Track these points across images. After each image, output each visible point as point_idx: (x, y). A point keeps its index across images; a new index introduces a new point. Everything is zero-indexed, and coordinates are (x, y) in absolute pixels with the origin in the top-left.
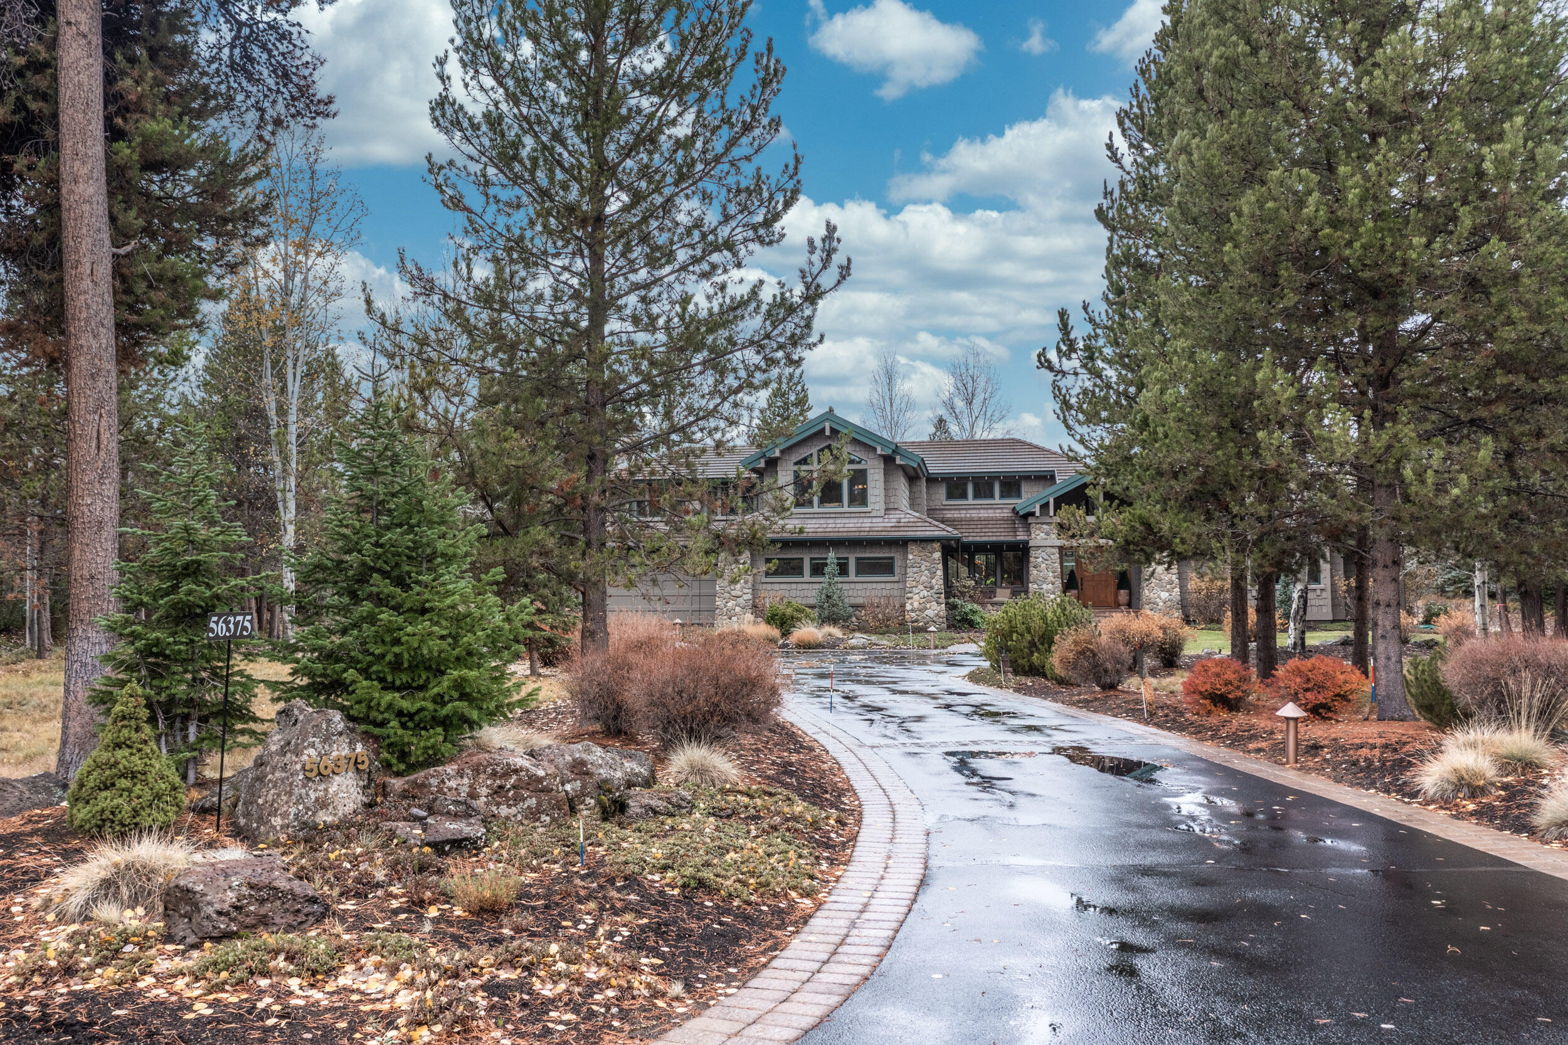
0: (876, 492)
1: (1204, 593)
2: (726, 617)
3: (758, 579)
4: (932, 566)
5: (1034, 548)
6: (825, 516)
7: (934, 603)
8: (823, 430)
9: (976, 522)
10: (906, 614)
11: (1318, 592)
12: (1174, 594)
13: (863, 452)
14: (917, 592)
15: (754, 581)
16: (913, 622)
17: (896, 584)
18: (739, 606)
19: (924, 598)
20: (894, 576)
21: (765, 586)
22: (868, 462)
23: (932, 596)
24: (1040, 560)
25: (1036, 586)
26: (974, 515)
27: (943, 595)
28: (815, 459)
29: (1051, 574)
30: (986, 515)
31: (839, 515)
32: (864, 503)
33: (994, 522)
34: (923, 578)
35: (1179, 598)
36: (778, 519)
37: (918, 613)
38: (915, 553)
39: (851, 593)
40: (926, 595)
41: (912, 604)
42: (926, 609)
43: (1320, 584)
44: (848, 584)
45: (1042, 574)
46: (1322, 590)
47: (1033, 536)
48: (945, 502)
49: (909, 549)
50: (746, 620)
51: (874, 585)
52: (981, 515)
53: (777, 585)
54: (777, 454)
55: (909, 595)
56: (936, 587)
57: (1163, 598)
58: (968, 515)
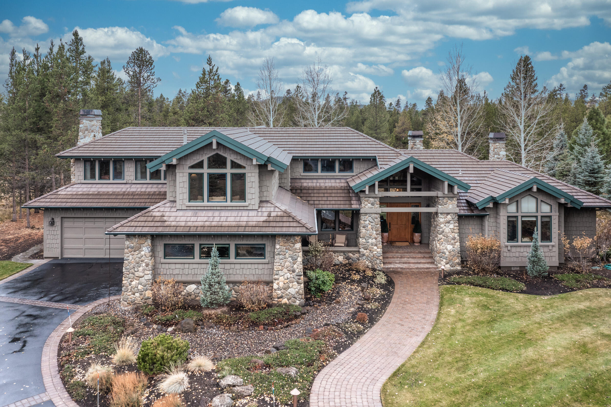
0: (253, 190)
1: (479, 251)
2: (130, 293)
3: (158, 259)
4: (295, 254)
5: (363, 215)
6: (212, 208)
7: (296, 283)
8: (211, 143)
9: (323, 191)
10: (274, 291)
11: (550, 248)
12: (456, 246)
13: (242, 160)
14: (282, 274)
15: (155, 262)
16: (278, 298)
17: (266, 265)
18: (141, 284)
19: (288, 279)
20: (265, 259)
21: (163, 266)
22: (247, 168)
23: (293, 278)
24: (368, 222)
25: (364, 240)
26: (322, 185)
27: (302, 277)
28: (206, 164)
29: (375, 232)
30: (330, 185)
31: (224, 208)
32: (243, 197)
33: (336, 191)
34: (287, 263)
35: (459, 249)
36: (175, 210)
37: (282, 291)
38: (281, 244)
39: (231, 272)
40: (289, 277)
41: (278, 284)
42: (289, 287)
43: (551, 242)
44: (229, 265)
45: (368, 232)
46: (553, 246)
47: (363, 205)
48: (303, 174)
49: (277, 241)
50: (147, 296)
51: (249, 266)
52: (327, 185)
53: (174, 265)
54: (174, 162)
55: (276, 277)
56: (297, 271)
57: (449, 249)
58: (318, 185)
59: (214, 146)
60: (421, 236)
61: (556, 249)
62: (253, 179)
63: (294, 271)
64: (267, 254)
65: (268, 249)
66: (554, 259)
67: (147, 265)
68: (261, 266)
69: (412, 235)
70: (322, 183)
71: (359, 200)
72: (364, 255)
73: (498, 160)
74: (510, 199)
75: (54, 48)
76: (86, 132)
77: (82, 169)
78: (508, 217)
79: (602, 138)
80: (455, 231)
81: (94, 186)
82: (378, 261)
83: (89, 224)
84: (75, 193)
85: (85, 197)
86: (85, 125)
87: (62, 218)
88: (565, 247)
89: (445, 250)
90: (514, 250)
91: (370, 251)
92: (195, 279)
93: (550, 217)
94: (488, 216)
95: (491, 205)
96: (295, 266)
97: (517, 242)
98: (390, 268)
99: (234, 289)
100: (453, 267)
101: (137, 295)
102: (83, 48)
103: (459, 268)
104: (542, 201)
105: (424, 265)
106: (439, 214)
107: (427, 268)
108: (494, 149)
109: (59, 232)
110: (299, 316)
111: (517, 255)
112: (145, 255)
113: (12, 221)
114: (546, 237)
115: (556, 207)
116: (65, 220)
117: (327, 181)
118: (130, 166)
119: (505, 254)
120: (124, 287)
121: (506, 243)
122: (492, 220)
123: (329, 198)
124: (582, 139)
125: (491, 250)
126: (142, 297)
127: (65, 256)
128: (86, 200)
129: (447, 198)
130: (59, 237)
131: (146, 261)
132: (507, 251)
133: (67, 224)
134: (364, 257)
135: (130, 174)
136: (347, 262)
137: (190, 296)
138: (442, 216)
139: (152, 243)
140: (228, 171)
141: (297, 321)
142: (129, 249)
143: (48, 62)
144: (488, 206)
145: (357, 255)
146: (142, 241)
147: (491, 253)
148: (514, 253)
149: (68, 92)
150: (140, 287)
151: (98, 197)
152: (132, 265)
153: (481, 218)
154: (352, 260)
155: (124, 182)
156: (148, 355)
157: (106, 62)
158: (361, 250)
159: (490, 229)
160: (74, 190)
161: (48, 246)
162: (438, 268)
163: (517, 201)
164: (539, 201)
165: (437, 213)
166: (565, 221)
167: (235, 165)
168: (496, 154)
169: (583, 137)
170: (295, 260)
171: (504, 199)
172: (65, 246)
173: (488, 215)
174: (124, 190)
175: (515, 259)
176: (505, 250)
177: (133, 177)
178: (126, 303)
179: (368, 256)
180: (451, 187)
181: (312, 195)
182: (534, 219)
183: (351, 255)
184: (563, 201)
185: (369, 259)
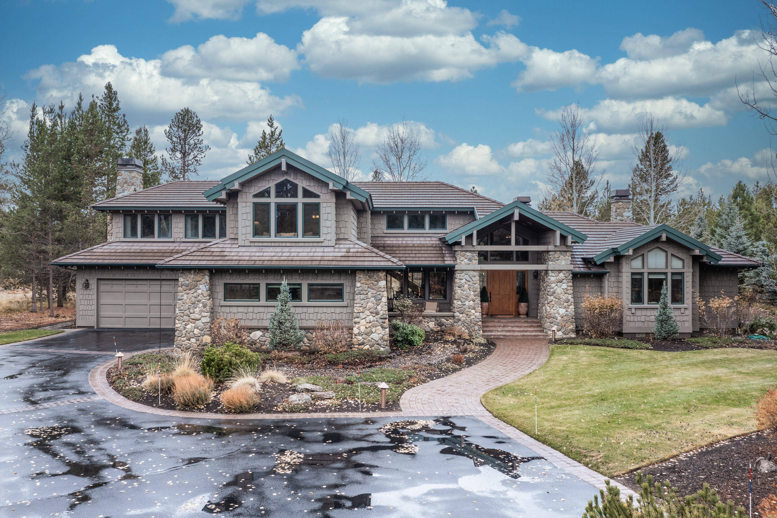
0: (328, 224)
1: (597, 311)
2: (185, 339)
3: (217, 302)
4: (378, 293)
5: (459, 272)
6: (280, 244)
7: (380, 327)
8: (280, 166)
9: (410, 249)
10: (354, 337)
11: (682, 311)
12: (569, 310)
13: (316, 188)
14: (364, 317)
15: (213, 304)
16: (359, 345)
17: (345, 309)
18: (197, 328)
19: (370, 322)
20: (343, 301)
21: (223, 309)
22: (321, 197)
23: (377, 321)
24: (464, 281)
25: (460, 303)
26: (409, 242)
27: (387, 320)
28: (273, 192)
29: (472, 293)
30: (419, 242)
31: (294, 244)
32: (317, 233)
33: (426, 249)
34: (370, 304)
35: (573, 313)
36: (237, 246)
37: (364, 336)
38: (362, 282)
39: (303, 316)
40: (372, 320)
41: (359, 328)
42: (372, 332)
43: (684, 304)
44: (301, 308)
45: (465, 293)
46: (685, 309)
47: (458, 261)
48: (386, 231)
49: (357, 278)
50: (204, 341)
51: (325, 310)
52: (414, 242)
53: (236, 308)
54: (236, 186)
55: (357, 320)
56: (381, 313)
57: (561, 313)
58: (404, 242)
59: (284, 168)
60: (528, 307)
61: (689, 312)
62: (328, 210)
63: (377, 313)
64: (346, 296)
65: (347, 290)
66: (687, 324)
67: (205, 306)
68: (338, 310)
69: (517, 306)
70: (409, 241)
71: (453, 255)
72: (459, 320)
73: (621, 222)
74: (634, 250)
75: (82, 102)
76: (125, 185)
77: (121, 225)
78: (633, 274)
79: (750, 219)
80: (568, 291)
81: (136, 244)
82: (476, 328)
83: (130, 287)
84: (113, 251)
85: (126, 254)
86: (123, 176)
87: (98, 279)
88: (700, 309)
89: (557, 315)
90: (639, 313)
91: (467, 315)
92: (260, 324)
93: (682, 274)
94: (608, 274)
95: (612, 259)
96: (379, 308)
97: (643, 304)
98: (491, 335)
99: (306, 336)
100: (566, 334)
101: (193, 340)
102: (118, 104)
103: (573, 335)
104: (672, 255)
105: (531, 332)
106: (550, 272)
107: (535, 336)
108: (616, 209)
109: (95, 297)
110: (384, 358)
111: (643, 319)
112: (202, 294)
113: (32, 312)
114: (677, 297)
115: (689, 262)
116: (102, 282)
117: (415, 239)
118: (178, 221)
119: (628, 318)
120: (178, 332)
121: (630, 306)
122: (613, 279)
123: (417, 255)
124: (726, 220)
125: (612, 310)
126: (198, 343)
127: (101, 326)
128: (126, 258)
129: (559, 253)
130: (95, 302)
131: (203, 301)
132: (630, 315)
133: (104, 287)
134: (460, 323)
135: (179, 230)
136: (439, 328)
137: (255, 344)
138: (553, 274)
139: (210, 279)
140: (300, 200)
141: (382, 363)
142: (183, 287)
143: (76, 119)
144: (608, 261)
145: (451, 321)
146: (198, 277)
147: (611, 313)
148: (639, 317)
149: (100, 152)
150: (196, 331)
151: (142, 254)
152: (187, 305)
153: (600, 277)
154: (445, 326)
155: (172, 240)
156: (213, 360)
157: (143, 130)
158: (455, 314)
159: (610, 291)
160: (112, 247)
161: (81, 313)
162: (547, 336)
163: (643, 255)
164: (669, 255)
165: (547, 271)
166: (701, 285)
167: (307, 193)
168: (618, 215)
169: (727, 217)
170: (378, 301)
171: (627, 250)
172: (102, 314)
173: (609, 272)
174: (171, 248)
175: (640, 324)
176: (629, 313)
177: (182, 235)
178: (180, 350)
179: (464, 321)
180: (563, 238)
181: (397, 252)
182: (663, 277)
183: (443, 320)
184: (697, 252)
185: (466, 325)
